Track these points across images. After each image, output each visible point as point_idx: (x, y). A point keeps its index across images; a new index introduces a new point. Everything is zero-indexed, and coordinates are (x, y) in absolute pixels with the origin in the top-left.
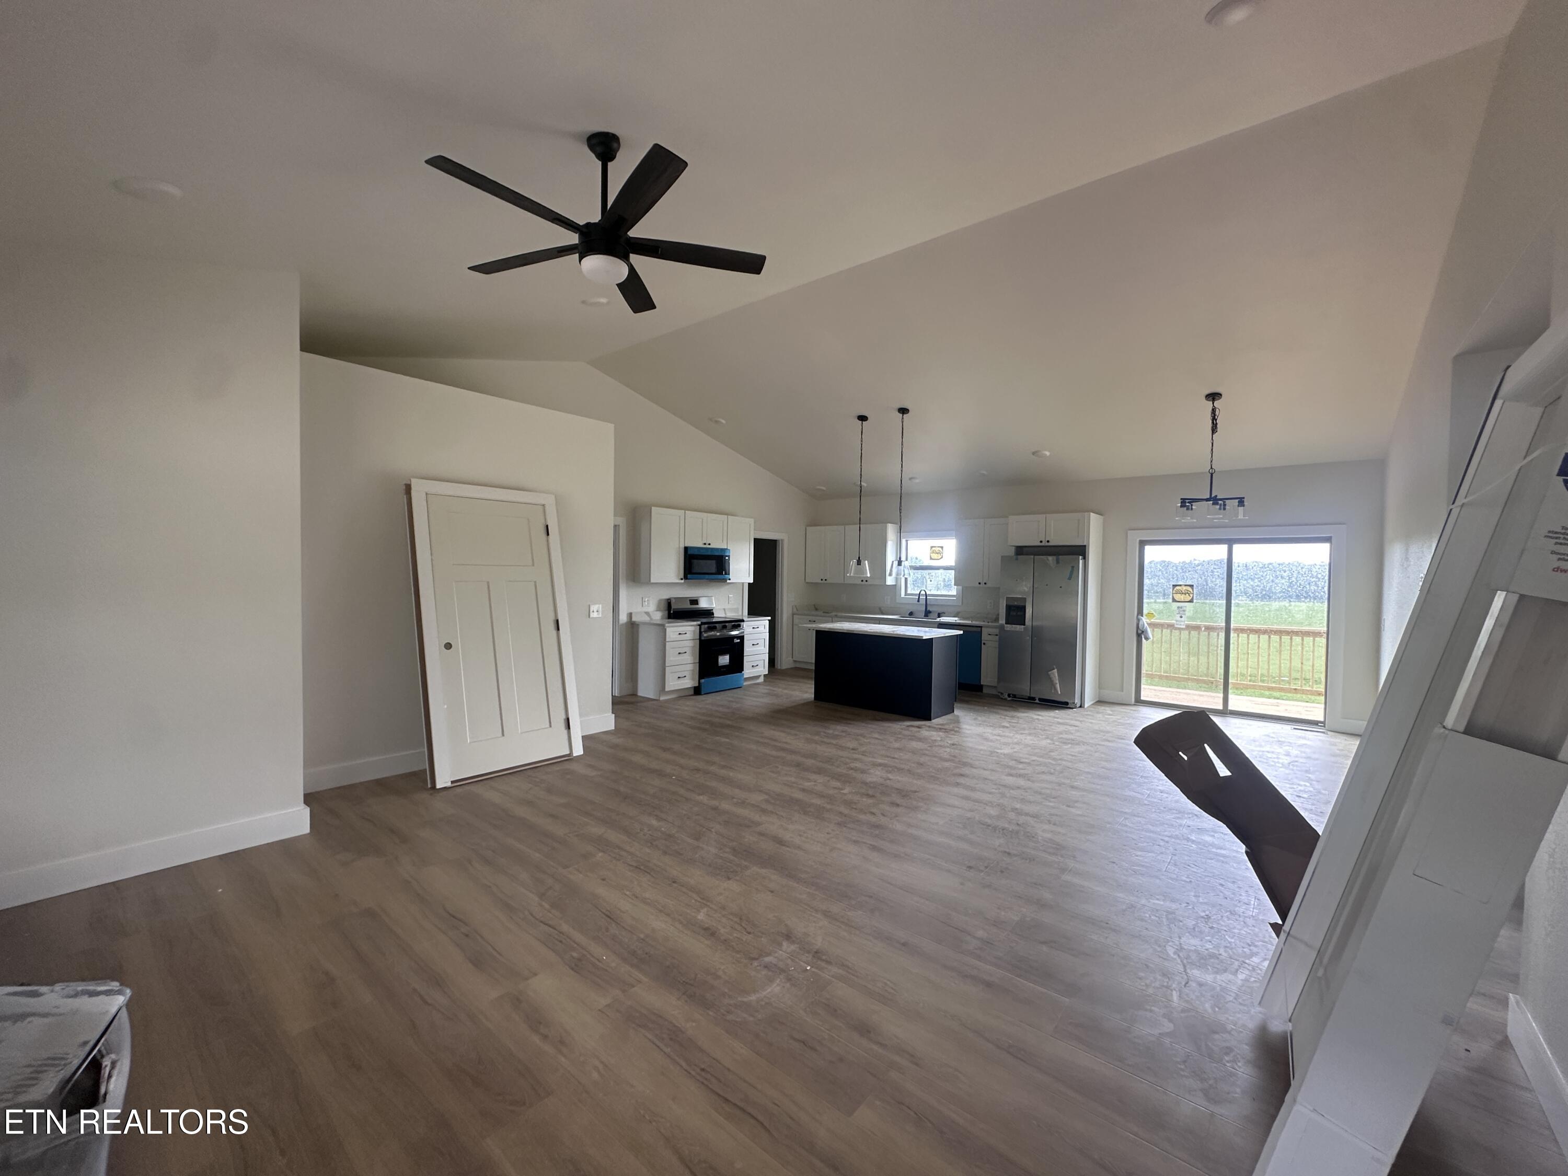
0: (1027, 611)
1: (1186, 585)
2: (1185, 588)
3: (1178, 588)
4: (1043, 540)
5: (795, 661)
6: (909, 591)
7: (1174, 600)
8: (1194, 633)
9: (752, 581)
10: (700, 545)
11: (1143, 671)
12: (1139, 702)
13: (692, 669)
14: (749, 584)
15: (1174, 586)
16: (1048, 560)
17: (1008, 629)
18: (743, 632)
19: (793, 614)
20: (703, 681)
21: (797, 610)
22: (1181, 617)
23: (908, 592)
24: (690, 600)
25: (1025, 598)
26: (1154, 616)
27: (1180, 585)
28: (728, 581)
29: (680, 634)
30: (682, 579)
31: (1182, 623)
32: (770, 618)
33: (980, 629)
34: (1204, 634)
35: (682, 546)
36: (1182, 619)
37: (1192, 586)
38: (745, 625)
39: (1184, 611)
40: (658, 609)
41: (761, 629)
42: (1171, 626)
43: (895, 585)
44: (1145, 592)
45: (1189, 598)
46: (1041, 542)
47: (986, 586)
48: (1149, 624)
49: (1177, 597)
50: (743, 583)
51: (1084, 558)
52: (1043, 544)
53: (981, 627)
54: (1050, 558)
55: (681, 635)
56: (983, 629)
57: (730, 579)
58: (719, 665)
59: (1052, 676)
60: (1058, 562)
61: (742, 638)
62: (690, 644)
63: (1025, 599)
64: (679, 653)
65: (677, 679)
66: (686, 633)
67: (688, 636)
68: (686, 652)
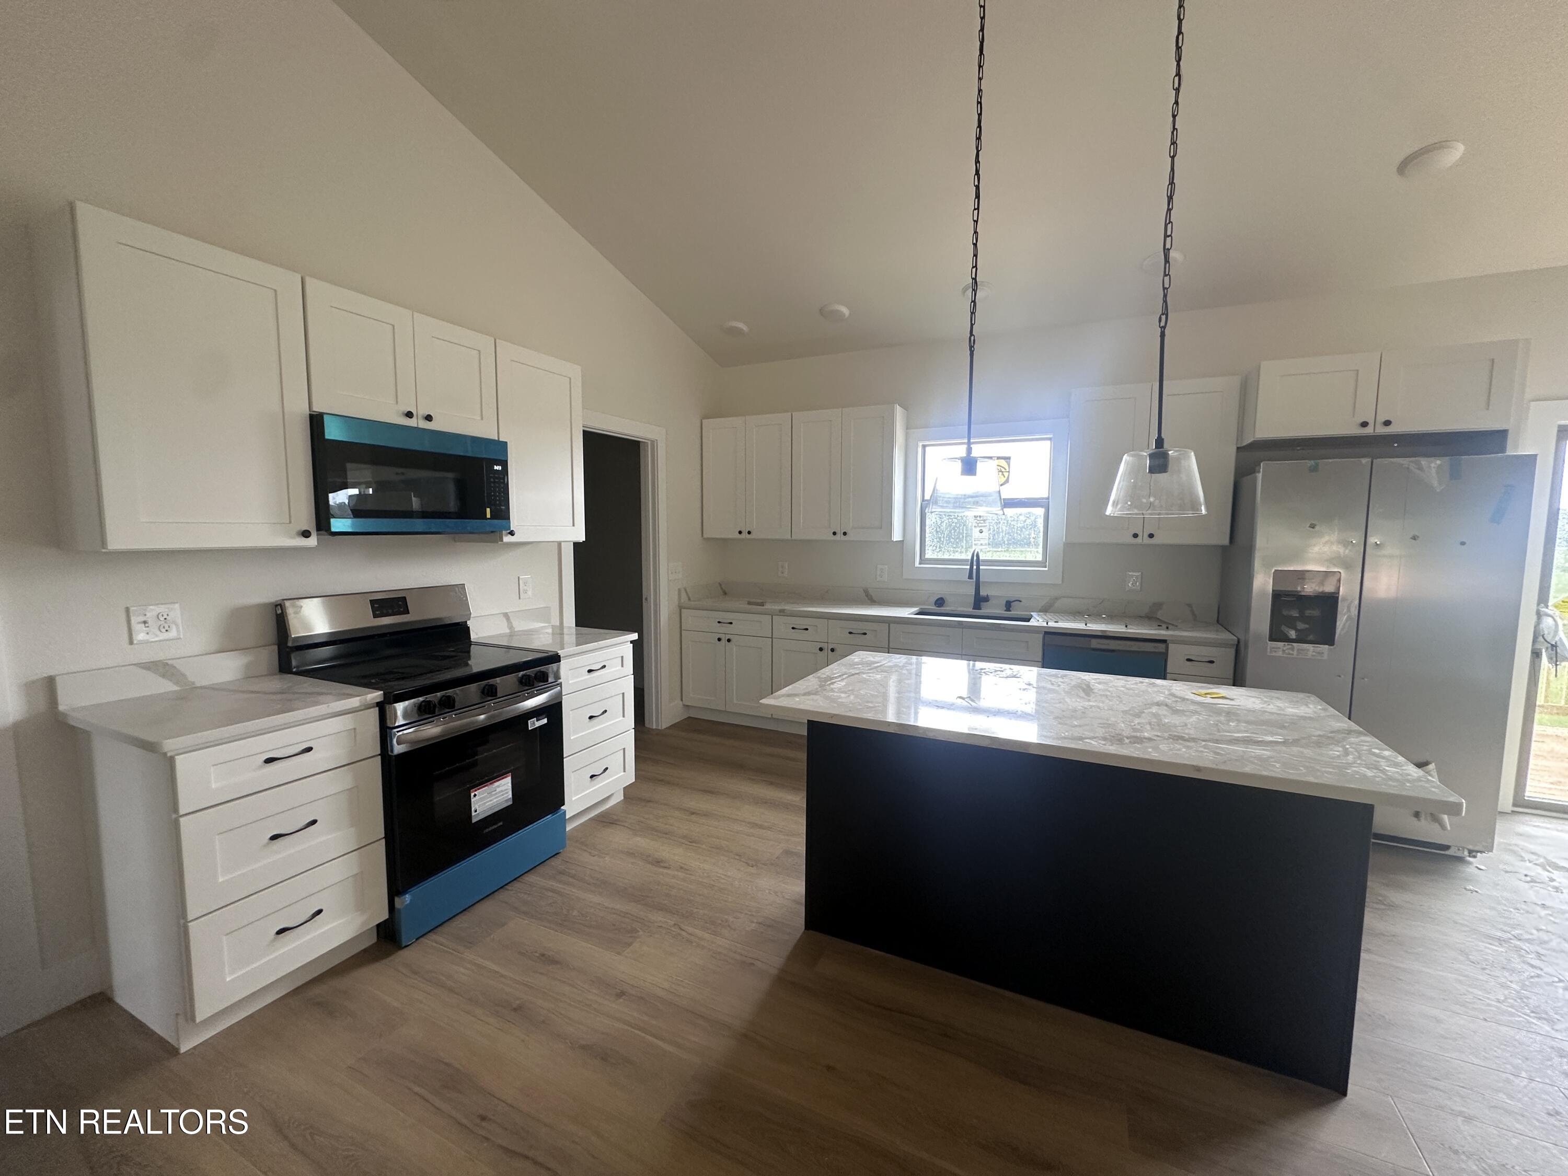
0: (1344, 608)
4: (1371, 420)
5: (687, 707)
6: (929, 555)
9: (582, 538)
13: (355, 871)
14: (576, 545)
16: (1422, 469)
17: (1279, 654)
18: (560, 695)
19: (681, 608)
20: (405, 900)
21: (689, 599)
23: (927, 556)
24: (373, 602)
25: (1339, 574)
28: (507, 539)
30: (306, 534)
32: (635, 636)
33: (1163, 646)
38: (565, 667)
41: (614, 669)
43: (903, 541)
46: (1364, 424)
47: (1152, 541)
50: (559, 544)
52: (1369, 431)
53: (1164, 641)
55: (271, 768)
56: (1171, 646)
57: (512, 533)
58: (474, 820)
60: (1455, 474)
61: (554, 711)
62: (342, 782)
63: (1336, 577)
64: (274, 838)
65: (274, 940)
66: (309, 749)
67: (320, 758)
68: (314, 822)
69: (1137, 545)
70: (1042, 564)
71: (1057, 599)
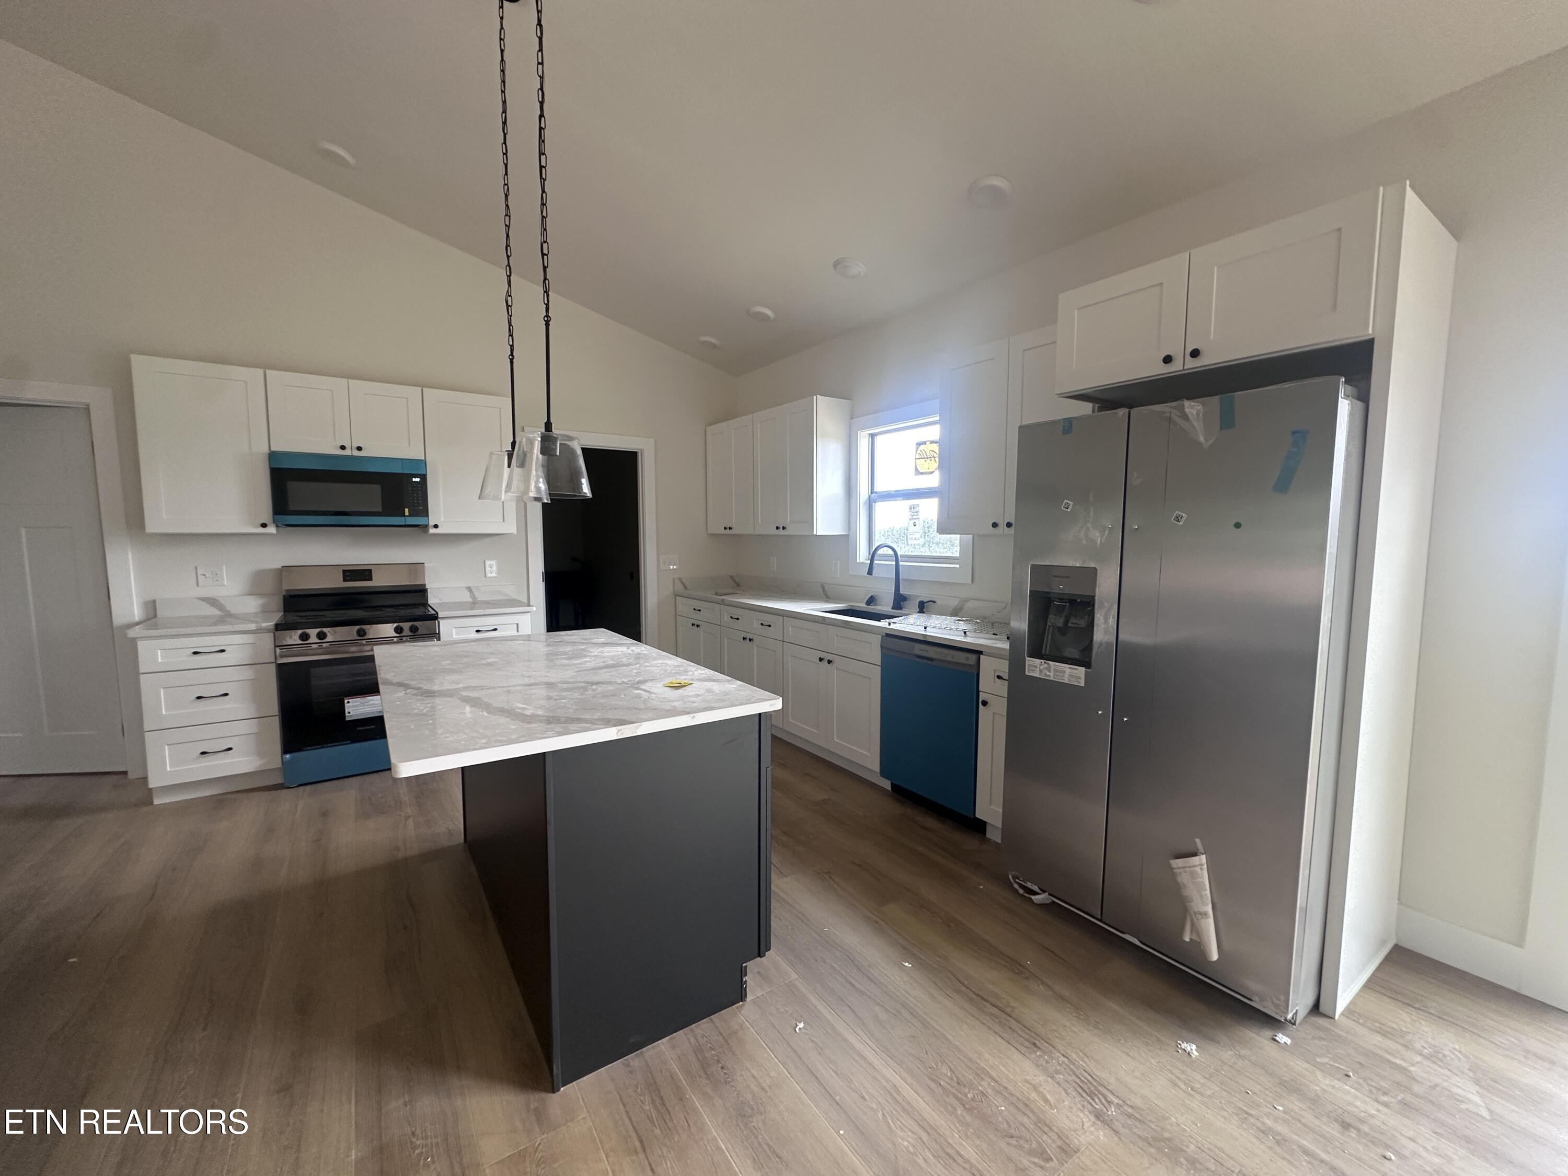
0: (1099, 617)
4: (1176, 351)
10: (332, 449)
13: (256, 731)
16: (1185, 417)
17: (1036, 674)
19: (676, 595)
21: (686, 588)
24: (344, 572)
25: (1095, 567)
28: (433, 531)
29: (195, 653)
30: (264, 525)
33: (973, 657)
35: (265, 450)
40: (254, 591)
43: (847, 536)
46: (1168, 360)
51: (1363, 396)
52: (1176, 367)
53: (980, 652)
55: (197, 657)
56: (983, 660)
57: (436, 526)
58: (347, 719)
59: (1184, 878)
60: (1227, 420)
62: (245, 674)
63: (1091, 574)
64: (199, 698)
65: (197, 758)
66: (223, 651)
67: (229, 657)
68: (226, 695)
70: (959, 561)
71: (967, 600)
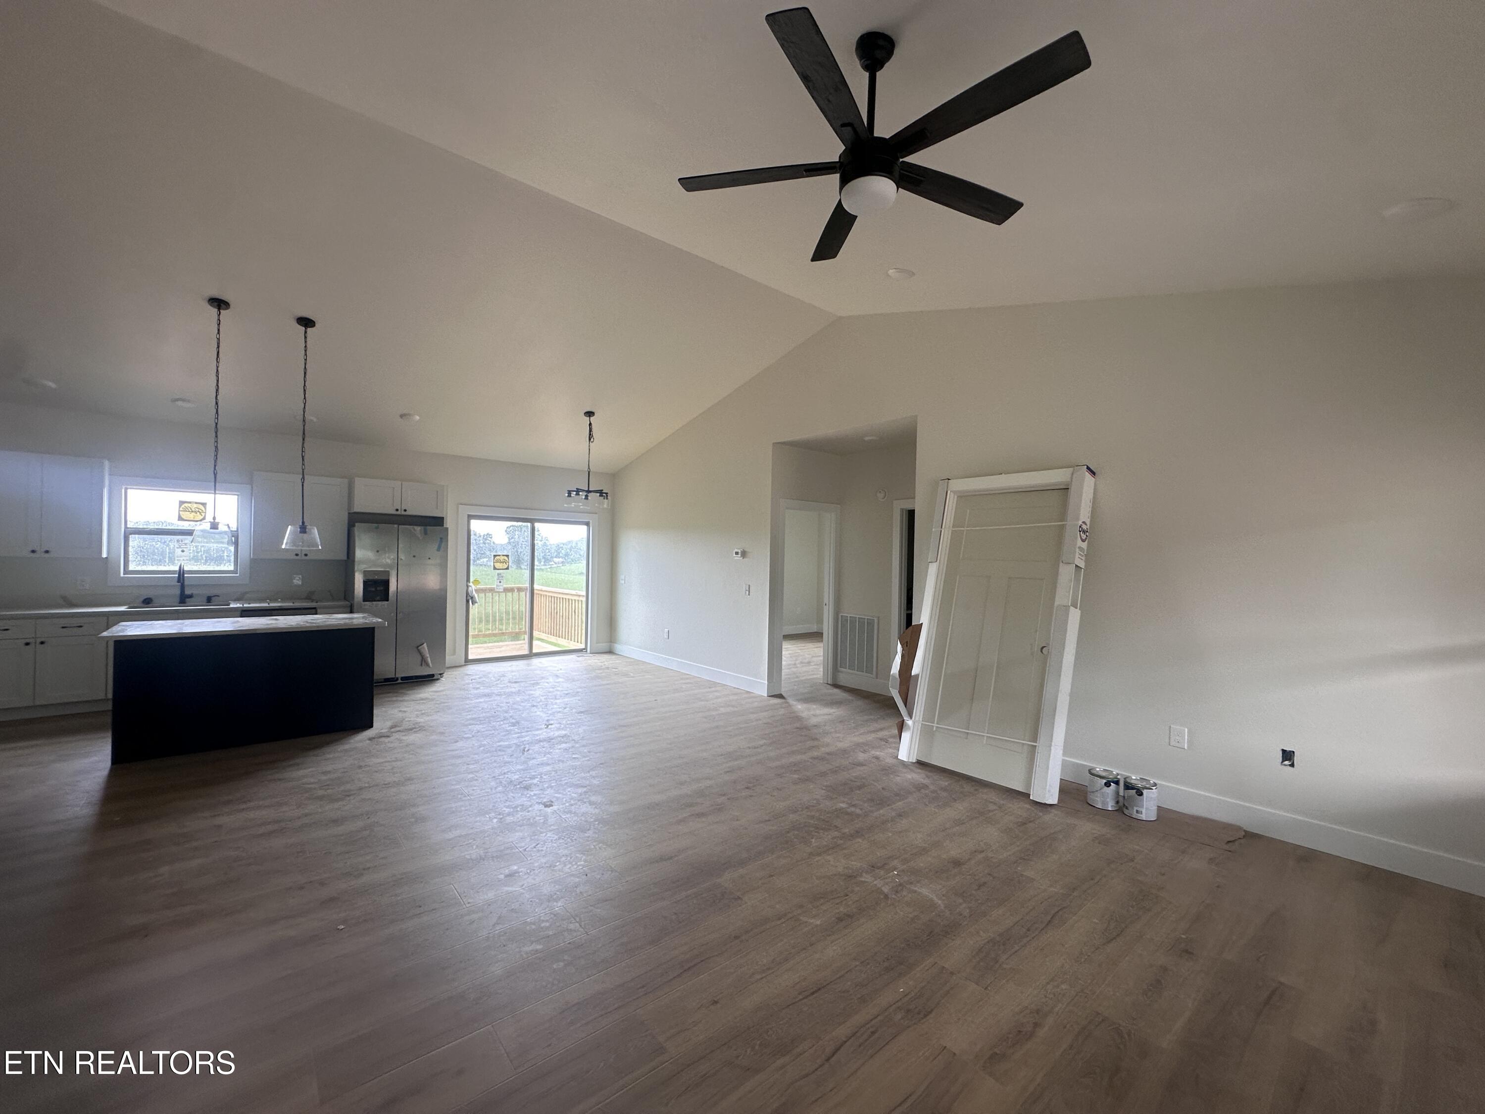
0: (391, 585)
1: (503, 555)
2: (503, 557)
3: (498, 557)
4: (400, 508)
6: (132, 567)
7: (495, 568)
8: (509, 594)
11: (471, 633)
12: (468, 661)
15: (495, 556)
16: (414, 530)
17: (367, 607)
22: (500, 582)
23: (129, 569)
25: (388, 571)
26: (479, 583)
27: (499, 555)
31: (501, 587)
34: (516, 594)
36: (501, 584)
37: (507, 556)
39: (502, 577)
42: (492, 590)
43: (108, 558)
44: (472, 562)
45: (506, 566)
46: (397, 510)
48: (476, 591)
49: (498, 565)
54: (418, 529)
59: (422, 650)
60: (426, 533)
63: (387, 573)
69: (298, 560)
70: (235, 572)
71: (246, 593)
